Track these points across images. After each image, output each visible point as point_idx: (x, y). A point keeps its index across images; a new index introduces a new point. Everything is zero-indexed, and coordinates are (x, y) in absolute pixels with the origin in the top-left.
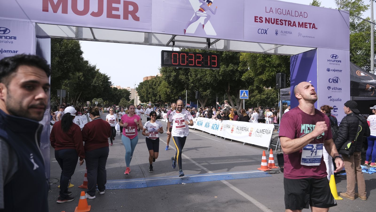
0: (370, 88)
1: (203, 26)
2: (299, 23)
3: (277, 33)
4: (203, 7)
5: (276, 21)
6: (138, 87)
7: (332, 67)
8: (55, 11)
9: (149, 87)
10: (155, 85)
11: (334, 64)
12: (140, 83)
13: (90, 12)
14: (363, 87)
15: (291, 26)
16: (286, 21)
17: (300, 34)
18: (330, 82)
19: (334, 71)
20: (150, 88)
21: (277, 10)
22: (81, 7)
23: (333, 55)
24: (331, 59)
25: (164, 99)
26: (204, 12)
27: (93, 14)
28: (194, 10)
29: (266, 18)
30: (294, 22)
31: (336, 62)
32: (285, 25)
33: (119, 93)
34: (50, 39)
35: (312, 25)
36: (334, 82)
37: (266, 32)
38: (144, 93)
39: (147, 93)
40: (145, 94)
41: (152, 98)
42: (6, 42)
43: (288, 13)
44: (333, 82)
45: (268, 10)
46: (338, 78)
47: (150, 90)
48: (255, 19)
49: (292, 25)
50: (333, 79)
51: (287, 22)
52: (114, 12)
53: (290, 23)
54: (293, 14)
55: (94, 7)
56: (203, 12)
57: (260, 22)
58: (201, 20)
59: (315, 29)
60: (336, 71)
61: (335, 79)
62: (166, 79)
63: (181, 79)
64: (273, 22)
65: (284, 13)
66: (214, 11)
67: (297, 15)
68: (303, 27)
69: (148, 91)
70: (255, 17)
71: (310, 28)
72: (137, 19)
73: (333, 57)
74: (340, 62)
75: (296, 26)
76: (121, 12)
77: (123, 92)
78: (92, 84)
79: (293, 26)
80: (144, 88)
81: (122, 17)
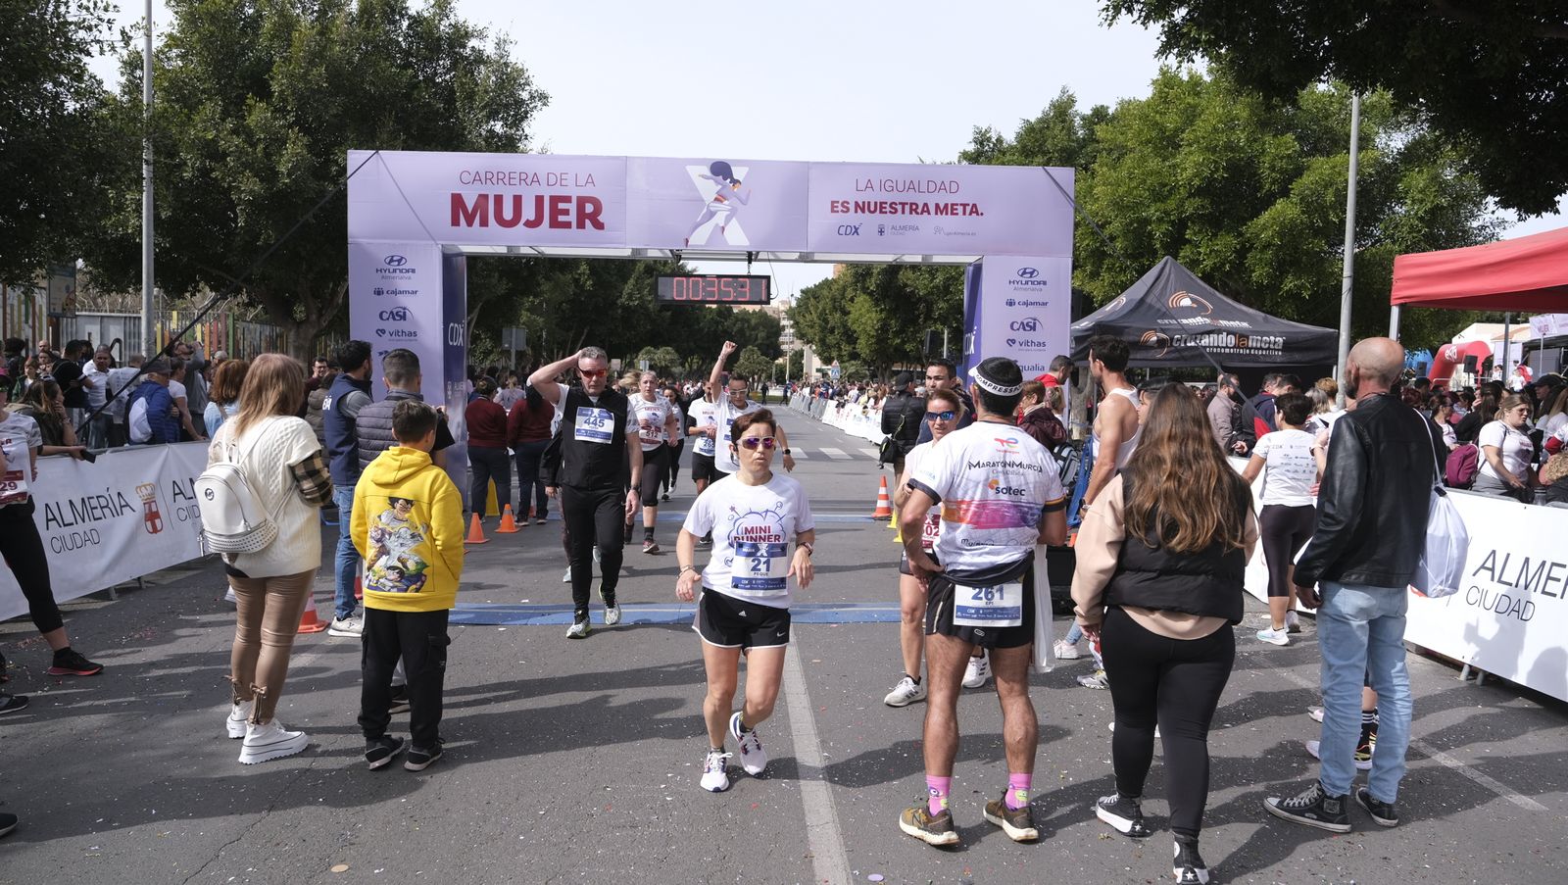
0: (1155, 338)
1: (723, 228)
2: (937, 206)
3: (881, 232)
4: (724, 192)
5: (880, 207)
6: (794, 304)
7: (1019, 297)
8: (470, 223)
9: (829, 306)
10: (852, 300)
11: (1025, 289)
12: (802, 291)
13: (523, 220)
14: (1131, 338)
15: (917, 213)
16: (903, 204)
17: (938, 230)
18: (1016, 326)
19: (1026, 304)
20: (835, 309)
21: (882, 186)
22: (508, 214)
23: (1025, 269)
24: (1021, 279)
25: (868, 352)
26: (726, 202)
27: (528, 224)
28: (703, 200)
29: (856, 203)
30: (926, 205)
31: (1033, 283)
32: (903, 212)
33: (739, 325)
34: (464, 258)
35: (968, 209)
36: (1025, 330)
37: (856, 231)
38: (812, 327)
39: (823, 329)
40: (815, 334)
41: (840, 349)
42: (402, 278)
43: (911, 186)
44: (1021, 330)
45: (862, 186)
46: (1035, 320)
47: (835, 319)
48: (833, 207)
49: (919, 211)
50: (1022, 323)
51: (907, 208)
52: (561, 218)
53: (914, 207)
54: (924, 188)
55: (529, 212)
56: (722, 202)
57: (842, 211)
58: (719, 219)
59: (978, 214)
60: (1032, 304)
61: (1027, 324)
62: (856, 282)
63: (906, 285)
64: (872, 209)
65: (901, 188)
66: (744, 198)
67: (932, 187)
68: (947, 214)
69: (826, 321)
70: (833, 203)
71: (964, 214)
72: (599, 226)
73: (1024, 273)
74: (1045, 283)
75: (929, 214)
76: (572, 218)
77: (753, 322)
78: (619, 302)
79: (922, 213)
80: (811, 309)
81: (574, 224)
